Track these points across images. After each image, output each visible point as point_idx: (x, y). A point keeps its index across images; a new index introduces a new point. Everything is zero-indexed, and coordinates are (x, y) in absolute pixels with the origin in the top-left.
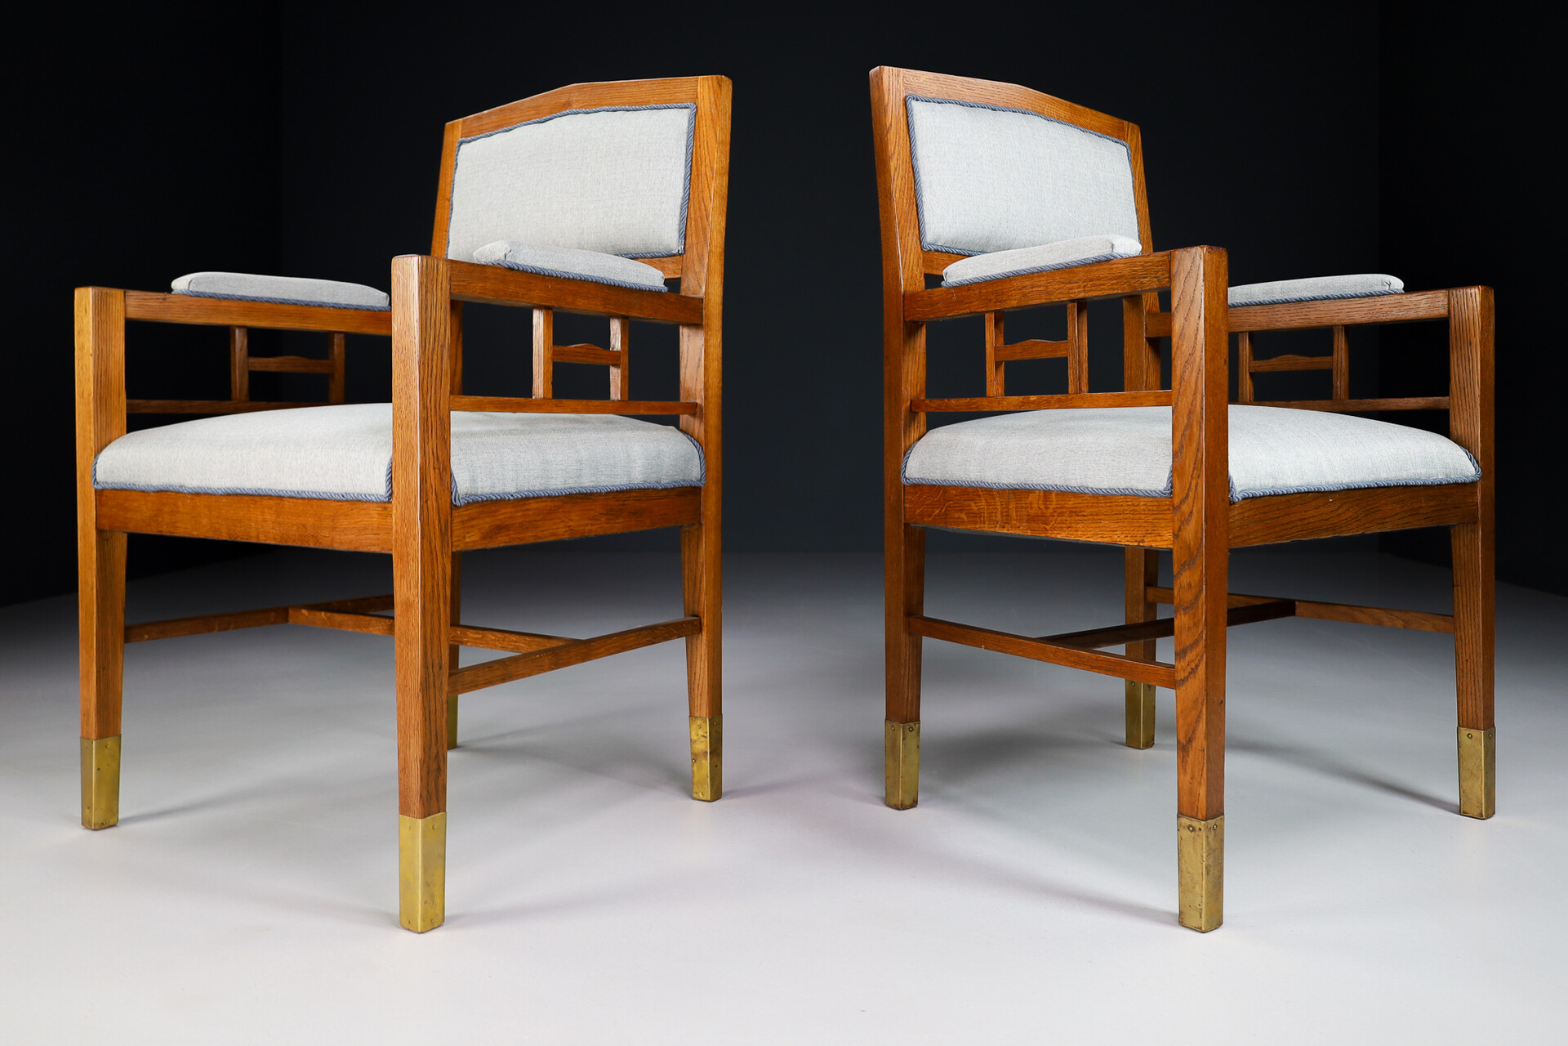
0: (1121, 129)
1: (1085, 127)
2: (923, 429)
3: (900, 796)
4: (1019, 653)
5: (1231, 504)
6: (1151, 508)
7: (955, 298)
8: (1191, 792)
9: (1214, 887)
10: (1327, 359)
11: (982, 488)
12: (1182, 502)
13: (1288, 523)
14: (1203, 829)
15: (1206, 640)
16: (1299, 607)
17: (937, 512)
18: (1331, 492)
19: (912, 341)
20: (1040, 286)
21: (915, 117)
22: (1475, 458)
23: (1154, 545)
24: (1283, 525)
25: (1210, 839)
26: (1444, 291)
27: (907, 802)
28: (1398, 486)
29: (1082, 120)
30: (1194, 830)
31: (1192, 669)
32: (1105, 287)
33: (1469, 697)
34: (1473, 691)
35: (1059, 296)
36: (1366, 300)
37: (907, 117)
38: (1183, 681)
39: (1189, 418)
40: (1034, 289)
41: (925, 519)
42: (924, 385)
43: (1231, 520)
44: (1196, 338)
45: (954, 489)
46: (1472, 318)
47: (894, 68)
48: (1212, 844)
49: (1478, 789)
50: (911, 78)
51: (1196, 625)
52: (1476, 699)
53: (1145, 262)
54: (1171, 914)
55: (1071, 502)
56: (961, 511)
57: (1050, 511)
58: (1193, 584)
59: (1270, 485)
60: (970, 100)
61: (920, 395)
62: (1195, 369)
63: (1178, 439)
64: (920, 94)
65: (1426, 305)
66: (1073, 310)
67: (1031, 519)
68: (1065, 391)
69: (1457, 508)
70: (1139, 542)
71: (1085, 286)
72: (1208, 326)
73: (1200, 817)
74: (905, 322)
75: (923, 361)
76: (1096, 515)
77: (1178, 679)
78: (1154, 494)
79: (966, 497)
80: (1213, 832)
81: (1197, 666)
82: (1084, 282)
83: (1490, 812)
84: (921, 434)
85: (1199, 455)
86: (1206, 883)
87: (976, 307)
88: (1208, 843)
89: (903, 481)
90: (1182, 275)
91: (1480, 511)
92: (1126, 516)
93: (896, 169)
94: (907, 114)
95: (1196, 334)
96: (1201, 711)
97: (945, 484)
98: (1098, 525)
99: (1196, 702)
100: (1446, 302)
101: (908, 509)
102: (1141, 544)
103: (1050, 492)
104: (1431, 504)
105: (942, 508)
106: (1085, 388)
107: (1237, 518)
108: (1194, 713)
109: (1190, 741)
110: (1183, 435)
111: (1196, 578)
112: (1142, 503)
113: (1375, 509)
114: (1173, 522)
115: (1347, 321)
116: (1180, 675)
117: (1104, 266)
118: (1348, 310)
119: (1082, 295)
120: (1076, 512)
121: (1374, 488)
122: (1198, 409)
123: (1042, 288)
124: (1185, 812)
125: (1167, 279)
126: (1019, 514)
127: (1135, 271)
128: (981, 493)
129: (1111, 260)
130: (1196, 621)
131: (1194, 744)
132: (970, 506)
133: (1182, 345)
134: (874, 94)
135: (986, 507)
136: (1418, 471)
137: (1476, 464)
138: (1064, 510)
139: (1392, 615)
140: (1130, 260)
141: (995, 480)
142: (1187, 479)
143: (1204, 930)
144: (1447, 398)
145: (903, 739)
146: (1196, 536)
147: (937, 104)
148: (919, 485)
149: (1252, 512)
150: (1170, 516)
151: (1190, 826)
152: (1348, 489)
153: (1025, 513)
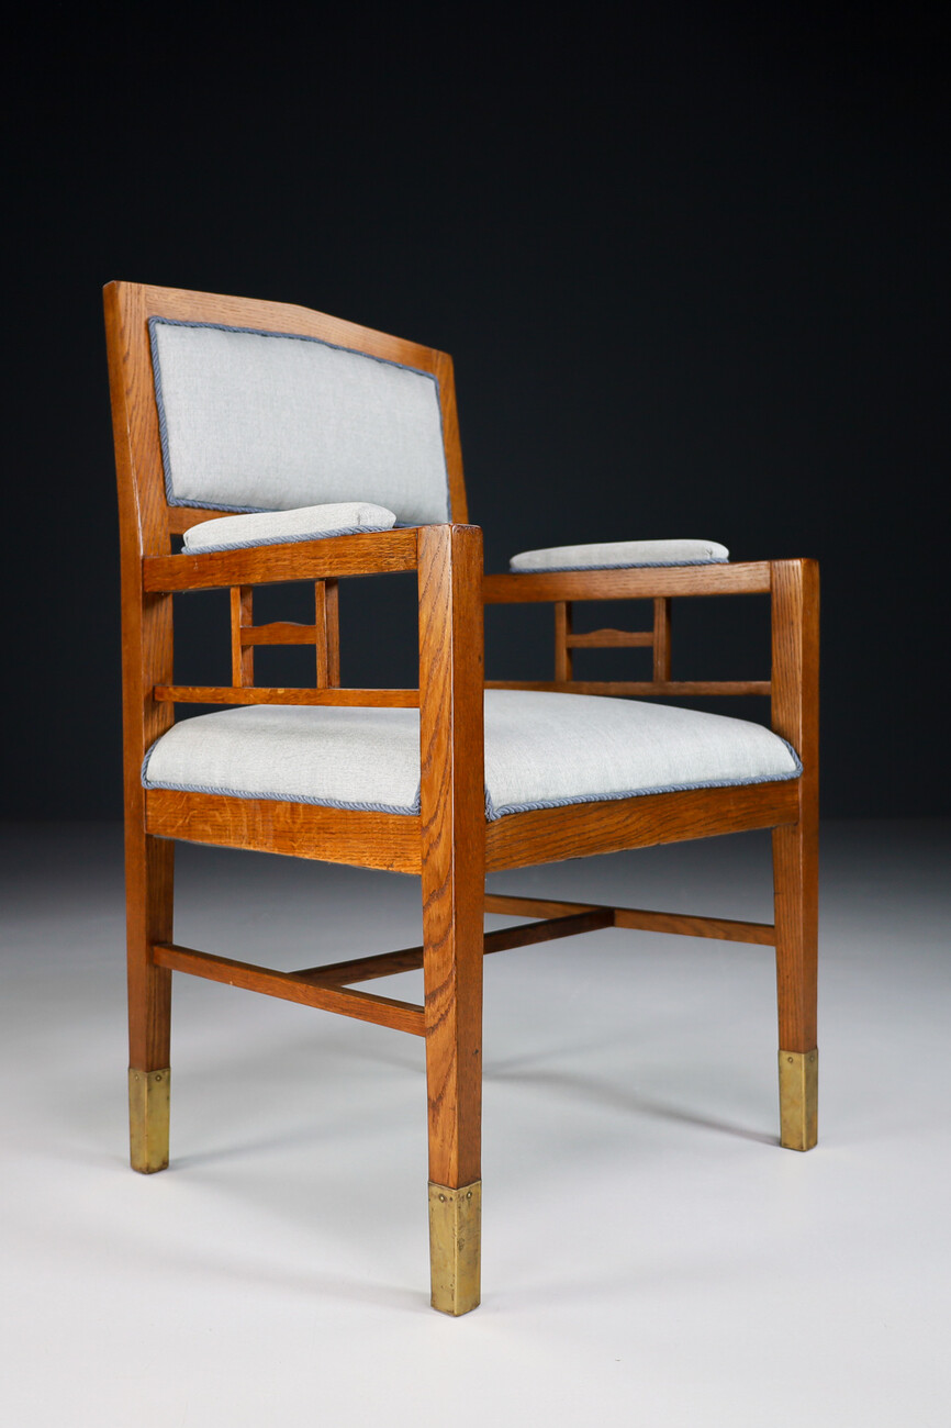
0: (429, 359)
2: (169, 720)
3: (149, 1158)
4: (270, 992)
5: (487, 822)
6: (399, 827)
7: (196, 568)
8: (443, 1157)
9: (469, 1263)
10: (647, 635)
11: (226, 796)
12: (431, 821)
13: (562, 840)
14: (454, 1197)
15: (456, 982)
16: (619, 918)
17: (181, 822)
19: (155, 611)
20: (285, 560)
21: (159, 345)
22: (796, 752)
23: (403, 870)
24: (555, 842)
25: (463, 1209)
26: (766, 563)
31: (442, 1015)
32: (351, 565)
33: (790, 1017)
34: (795, 1010)
35: (305, 573)
36: (687, 569)
37: (150, 343)
38: (433, 1029)
39: (437, 724)
40: (279, 563)
41: (169, 831)
42: (170, 666)
43: (488, 841)
44: (444, 632)
46: (794, 594)
47: (133, 284)
48: (465, 1215)
49: (799, 1115)
50: (156, 296)
51: (445, 964)
52: (796, 1019)
53: (393, 539)
55: (319, 817)
56: (206, 822)
57: (298, 826)
58: (442, 917)
59: (539, 798)
60: (235, 324)
61: (164, 678)
62: (443, 668)
63: (426, 749)
64: (168, 315)
65: (749, 577)
66: (320, 589)
67: (279, 835)
68: (313, 684)
69: (773, 809)
70: (389, 866)
71: (331, 563)
72: (457, 618)
73: (451, 1184)
74: (144, 594)
75: (169, 639)
76: (345, 833)
77: (428, 1026)
78: (402, 812)
79: (211, 806)
80: (466, 1201)
81: (447, 1012)
82: (330, 558)
83: (812, 1142)
84: (166, 728)
85: (448, 768)
86: (459, 1260)
87: (217, 580)
88: (460, 1214)
89: (143, 783)
90: (429, 557)
91: (801, 810)
92: (375, 836)
93: (134, 408)
94: (150, 340)
95: (444, 627)
96: (451, 1064)
97: (188, 788)
98: (346, 844)
99: (447, 1053)
100: (768, 576)
101: (150, 818)
102: (391, 869)
103: (297, 804)
104: (743, 806)
105: (185, 818)
106: (336, 681)
107: (497, 837)
108: (445, 1066)
109: (440, 1098)
110: (431, 744)
111: (445, 910)
112: (391, 821)
113: (673, 816)
114: (422, 844)
115: (666, 592)
116: (430, 1022)
117: (350, 541)
118: (668, 579)
119: (327, 574)
120: (323, 828)
121: (670, 793)
122: (446, 714)
123: (286, 563)
124: (435, 1179)
125: (414, 561)
126: (265, 827)
127: (383, 548)
128: (226, 802)
129: (356, 535)
130: (446, 959)
131: (444, 1101)
132: (214, 816)
133: (430, 639)
134: (109, 317)
135: (231, 818)
136: (726, 771)
137: (797, 759)
138: (312, 826)
140: (382, 534)
141: (241, 788)
142: (436, 795)
143: (456, 1313)
144: (769, 683)
145: (149, 1090)
146: (445, 863)
147: (189, 329)
148: (162, 790)
149: (514, 831)
150: (419, 837)
151: (441, 1195)
152: (638, 796)
153: (272, 828)
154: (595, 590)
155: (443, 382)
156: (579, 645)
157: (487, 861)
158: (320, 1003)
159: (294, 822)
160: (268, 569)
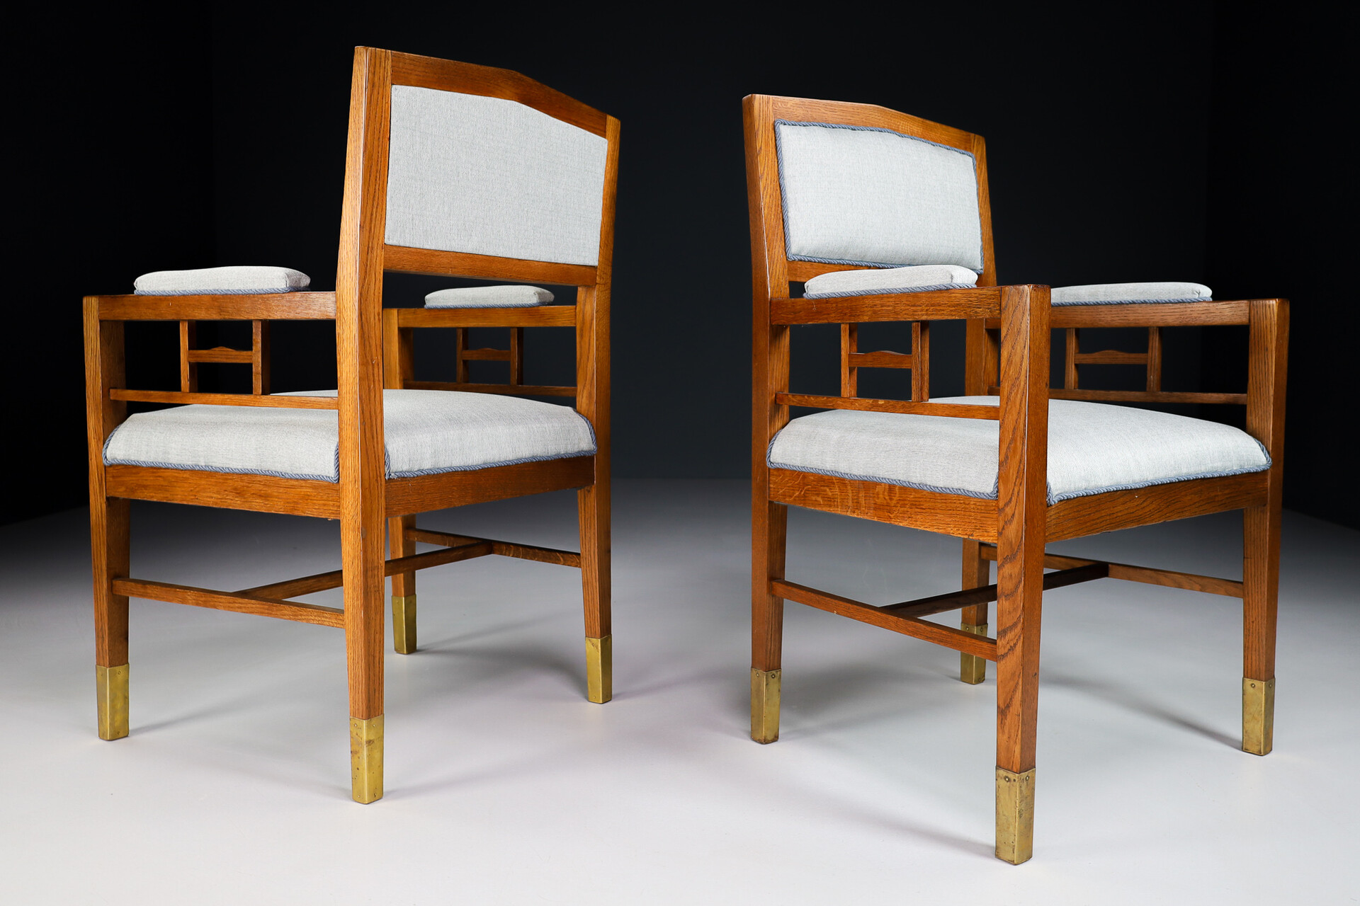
0: (968, 141)
1: (935, 141)
2: (786, 418)
3: (764, 733)
4: (867, 620)
5: (1048, 506)
6: (979, 507)
7: (814, 309)
8: (1008, 749)
9: (1025, 827)
10: (1142, 356)
11: (836, 477)
12: (1006, 505)
13: (1098, 519)
14: (1017, 780)
15: (1023, 623)
16: (1112, 570)
17: (797, 493)
18: (1137, 489)
19: (777, 342)
20: (889, 306)
21: (782, 141)
22: (1266, 449)
23: (981, 539)
24: (1093, 520)
25: (1023, 788)
26: (1246, 301)
27: (770, 738)
28: (1197, 479)
29: (933, 135)
30: (1009, 780)
31: (1011, 647)
32: (945, 312)
33: (1254, 653)
34: (1257, 648)
35: (905, 316)
36: (1178, 306)
37: (776, 140)
38: (1004, 656)
39: (1014, 434)
40: (884, 308)
41: (787, 499)
42: (787, 380)
43: (1048, 520)
44: (1021, 365)
45: (812, 476)
46: (1269, 327)
47: (764, 96)
48: (1024, 792)
49: (1258, 728)
50: (779, 104)
51: (1015, 610)
52: (1259, 655)
53: (980, 294)
54: (989, 847)
55: (912, 496)
56: (818, 495)
57: (894, 502)
58: (1013, 576)
59: (1084, 488)
60: (831, 121)
61: (784, 389)
62: (1020, 391)
63: (1004, 451)
64: (788, 118)
65: (1231, 312)
66: (916, 329)
67: (878, 508)
68: (909, 398)
69: (1249, 494)
70: (969, 536)
71: (927, 310)
72: (1032, 355)
73: (1015, 770)
74: (771, 326)
75: (786, 359)
76: (934, 509)
77: (999, 654)
78: (983, 496)
79: (822, 483)
80: (1025, 782)
81: (1015, 645)
82: (927, 306)
83: (1268, 749)
84: (785, 423)
85: (1022, 466)
86: (1019, 825)
87: (833, 319)
88: (1021, 792)
89: (768, 465)
90: (1011, 309)
91: (1269, 494)
92: (958, 512)
93: (765, 188)
94: (775, 138)
95: (1022, 361)
96: (1018, 683)
97: (804, 470)
98: (934, 518)
99: (1013, 674)
100: (1248, 312)
101: (772, 489)
102: (971, 537)
103: (894, 486)
104: (1226, 492)
105: (801, 491)
106: (926, 397)
107: (1053, 517)
108: (1012, 684)
109: (1008, 706)
110: (1008, 448)
111: (1017, 570)
112: (972, 503)
113: (1176, 501)
114: (998, 521)
115: (1161, 324)
116: (1001, 651)
117: (944, 294)
118: (1163, 314)
119: (924, 318)
120: (915, 505)
121: (1175, 482)
122: (1022, 425)
123: (890, 308)
124: (1002, 765)
125: (998, 311)
126: (867, 501)
127: (971, 301)
128: (835, 481)
129: (950, 289)
130: (1015, 606)
131: (1010, 711)
132: (825, 491)
133: (1010, 370)
134: (746, 120)
135: (839, 494)
136: (1216, 465)
137: (1267, 455)
138: (906, 502)
139: (1191, 580)
140: (965, 290)
141: (847, 471)
142: (1011, 486)
143: (1015, 862)
144: (1245, 395)
145: (767, 685)
146: (1017, 536)
147: (802, 128)
148: (782, 469)
149: (1066, 512)
150: (995, 516)
151: (1006, 777)
152: (1152, 486)
153: (873, 502)
154: (1100, 320)
155: (979, 158)
156: (1084, 362)
157: (1047, 534)
158: (909, 631)
159: (891, 499)
160: (875, 312)
